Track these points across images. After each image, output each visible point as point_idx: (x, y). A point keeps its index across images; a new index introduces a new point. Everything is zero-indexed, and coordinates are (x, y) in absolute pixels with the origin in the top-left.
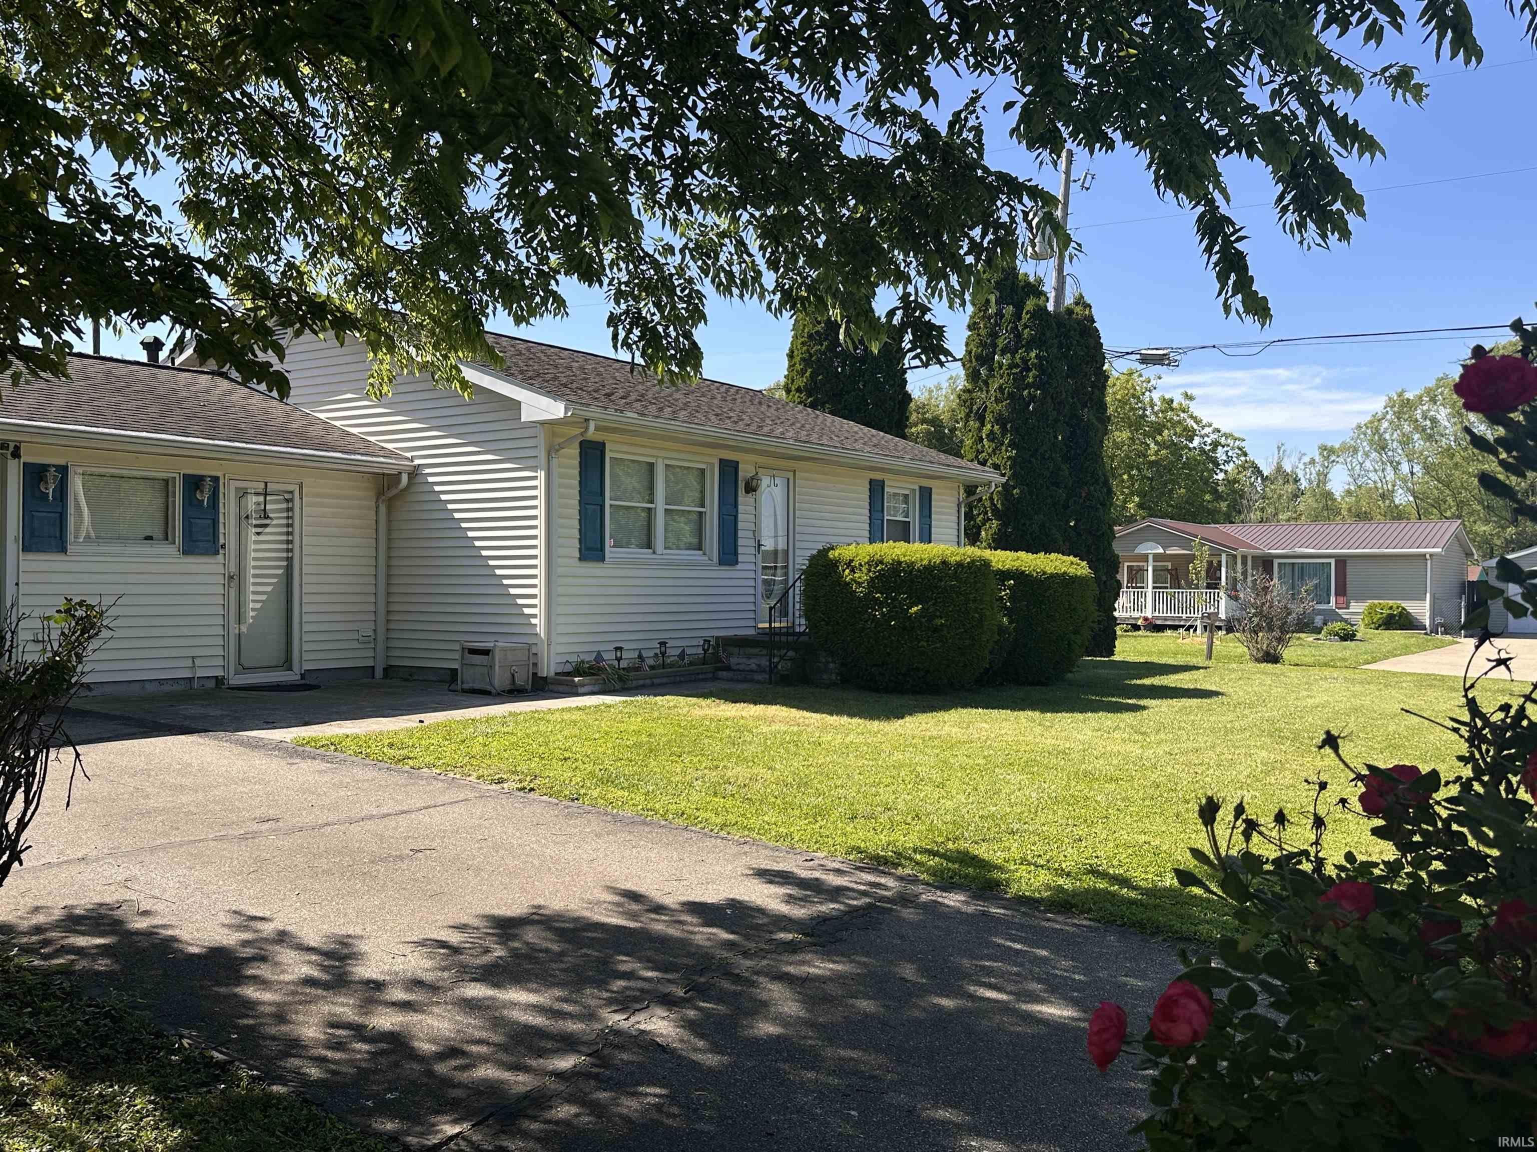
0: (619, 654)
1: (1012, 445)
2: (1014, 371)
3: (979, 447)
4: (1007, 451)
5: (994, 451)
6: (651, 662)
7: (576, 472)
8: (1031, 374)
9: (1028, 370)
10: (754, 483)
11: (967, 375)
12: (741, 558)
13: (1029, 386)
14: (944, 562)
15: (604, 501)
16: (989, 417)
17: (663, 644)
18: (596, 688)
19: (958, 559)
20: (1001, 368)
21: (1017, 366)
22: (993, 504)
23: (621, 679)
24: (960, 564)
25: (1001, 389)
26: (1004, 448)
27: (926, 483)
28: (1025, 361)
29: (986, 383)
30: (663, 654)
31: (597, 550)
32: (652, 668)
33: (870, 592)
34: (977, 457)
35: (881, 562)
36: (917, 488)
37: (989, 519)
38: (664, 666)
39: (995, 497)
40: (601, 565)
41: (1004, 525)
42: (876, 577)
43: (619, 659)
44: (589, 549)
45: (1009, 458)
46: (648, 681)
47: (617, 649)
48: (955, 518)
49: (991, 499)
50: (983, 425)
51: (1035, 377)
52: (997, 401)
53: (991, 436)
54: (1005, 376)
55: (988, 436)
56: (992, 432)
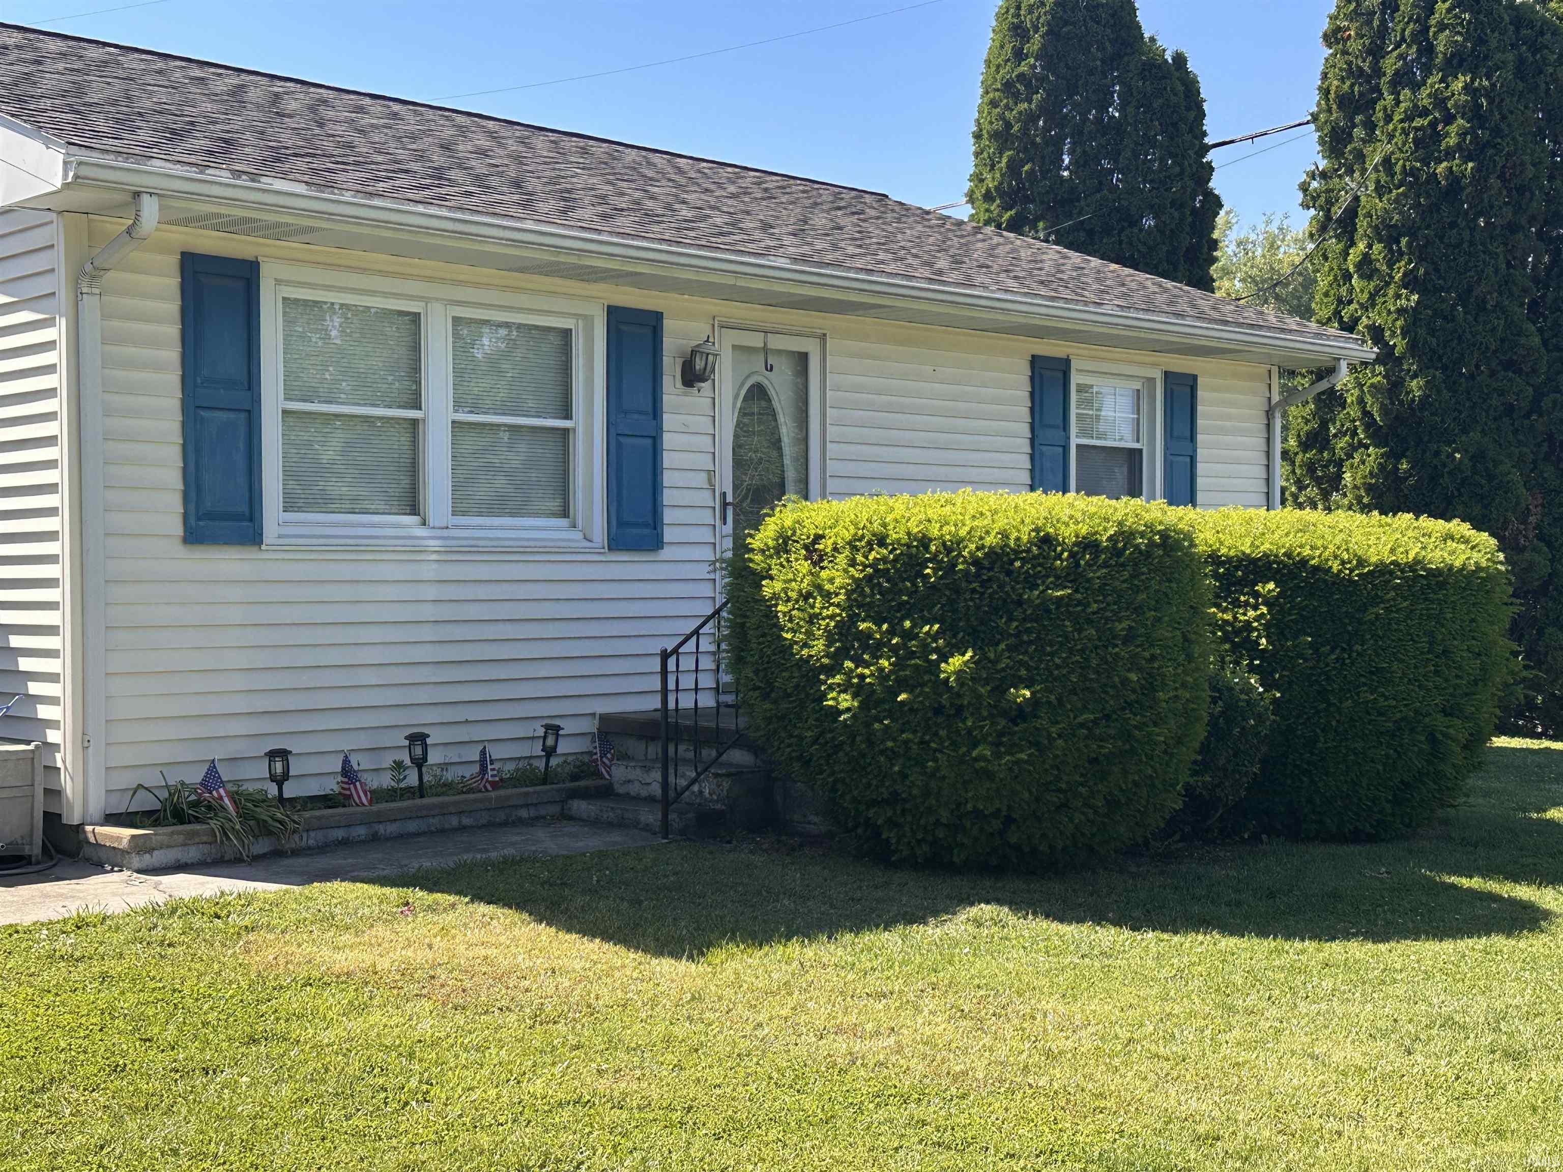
0: (279, 767)
1: (1410, 283)
2: (1418, 122)
3: (1343, 291)
4: (1398, 296)
5: (1372, 297)
6: (377, 782)
7: (173, 331)
8: (1453, 129)
9: (1449, 119)
10: (699, 364)
11: (1322, 141)
12: (669, 535)
13: (1449, 154)
14: (1046, 541)
15: (256, 400)
16: (1362, 224)
17: (418, 739)
18: (192, 854)
19: (1084, 530)
20: (1388, 119)
21: (1425, 113)
22: (1366, 413)
23: (264, 830)
24: (1088, 544)
25: (1387, 162)
26: (1391, 292)
27: (1181, 364)
28: (1440, 101)
29: (1360, 157)
30: (420, 763)
31: (237, 517)
32: (377, 795)
33: (853, 619)
34: (1337, 313)
35: (882, 541)
36: (1158, 375)
37: (1361, 444)
38: (421, 790)
39: (1369, 399)
40: (250, 552)
41: (1394, 455)
42: (869, 578)
43: (280, 780)
44: (211, 516)
45: (1401, 311)
46: (361, 832)
47: (273, 755)
48: (1261, 443)
49: (1361, 401)
50: (1353, 244)
51: (1462, 135)
52: (1380, 190)
53: (1366, 266)
54: (1399, 139)
55: (1359, 266)
56: (1366, 260)
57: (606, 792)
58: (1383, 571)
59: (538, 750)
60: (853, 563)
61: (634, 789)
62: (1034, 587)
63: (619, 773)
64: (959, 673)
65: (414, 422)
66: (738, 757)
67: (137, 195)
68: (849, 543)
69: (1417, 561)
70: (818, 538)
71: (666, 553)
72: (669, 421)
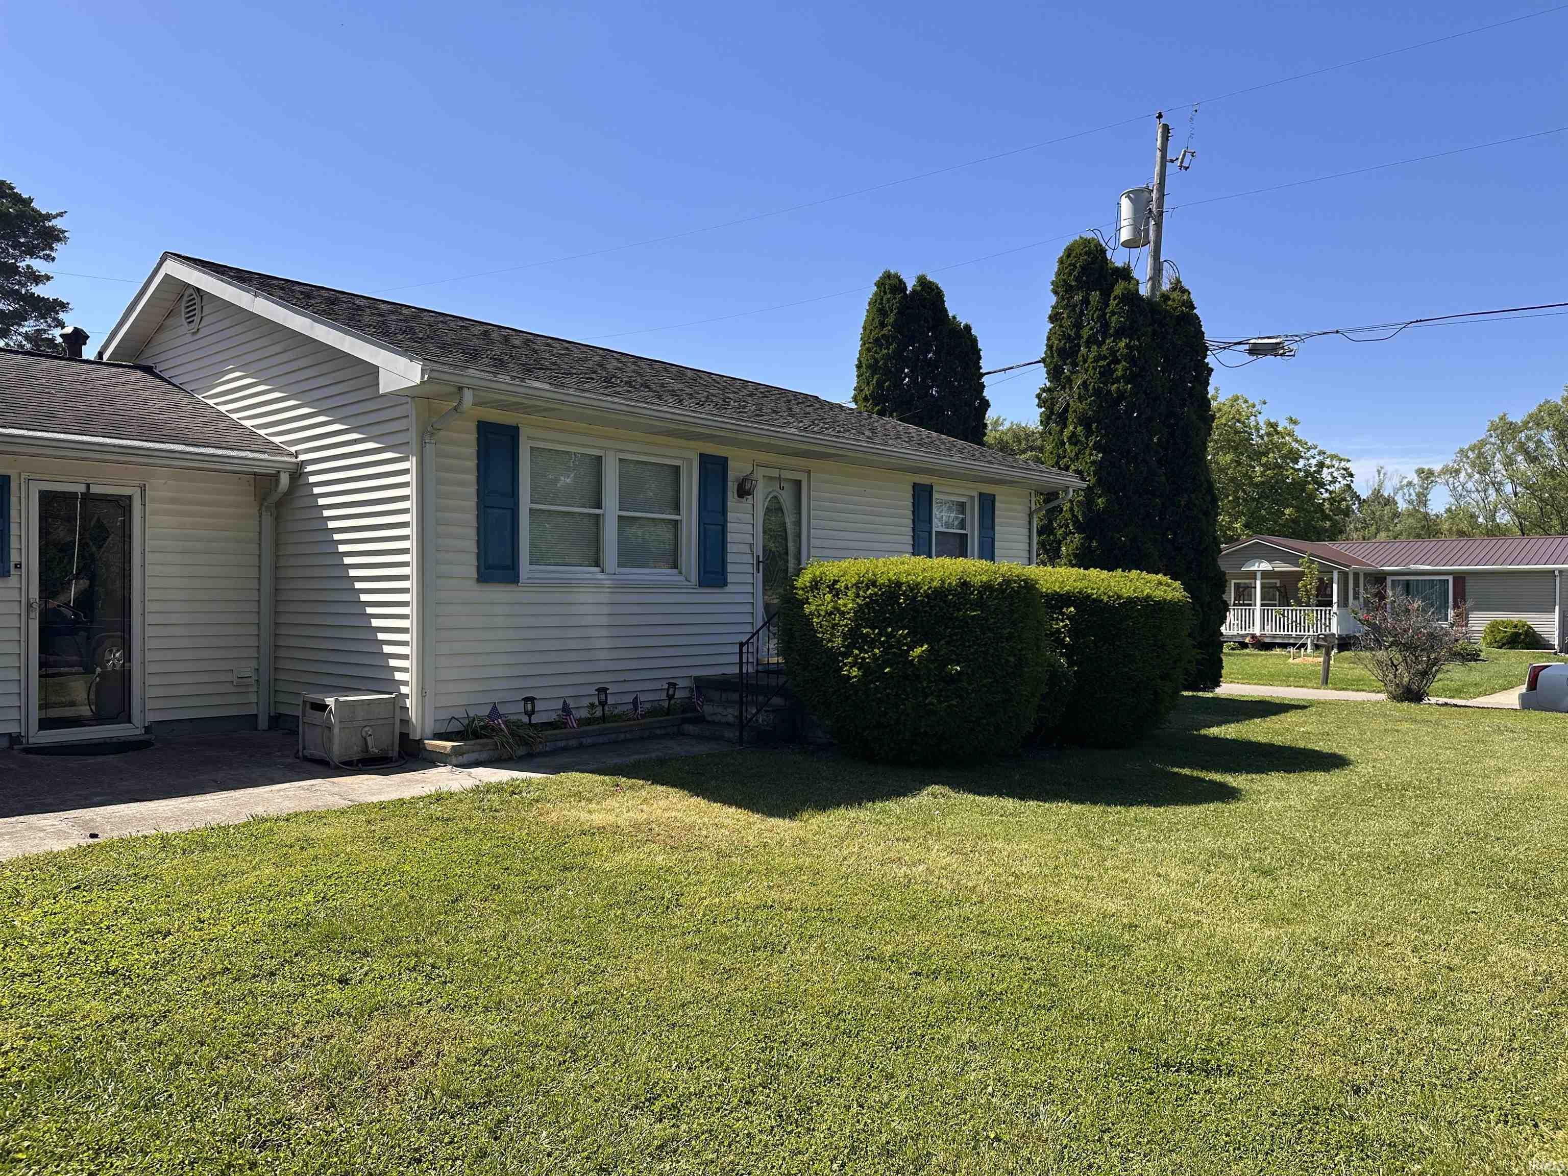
0: (529, 707)
1: (1098, 447)
2: (1102, 363)
3: (1061, 451)
4: (1091, 454)
5: (1077, 455)
6: (581, 714)
7: (472, 464)
8: (1120, 367)
9: (1117, 362)
10: (748, 486)
11: (1048, 373)
12: (730, 578)
13: (1117, 380)
14: (965, 584)
15: (517, 504)
16: (1071, 417)
17: (602, 691)
18: (484, 756)
19: (985, 578)
20: (1085, 361)
21: (1105, 358)
22: (1073, 516)
23: (523, 741)
24: (987, 587)
25: (1085, 383)
26: (1087, 452)
27: (988, 489)
28: (1113, 352)
29: (1069, 380)
30: (603, 704)
31: (505, 568)
32: (581, 722)
33: (858, 627)
34: (1057, 463)
35: (874, 583)
36: (975, 494)
37: (1071, 533)
38: (604, 719)
39: (1076, 509)
40: (511, 588)
41: (1089, 538)
42: (867, 604)
43: (530, 714)
44: (492, 567)
45: (1093, 463)
46: (573, 743)
47: (526, 700)
48: (1026, 532)
49: (1071, 509)
50: (1065, 426)
51: (1125, 370)
52: (1081, 399)
53: (1074, 439)
54: (1091, 372)
55: (1070, 438)
56: (1073, 435)
57: (700, 720)
58: (1131, 601)
59: (664, 696)
60: (858, 596)
61: (717, 718)
62: (959, 610)
63: (708, 709)
64: (920, 657)
65: (598, 516)
66: (777, 701)
67: (460, 389)
68: (855, 584)
69: (1148, 596)
70: (835, 582)
71: (730, 588)
72: (730, 516)
